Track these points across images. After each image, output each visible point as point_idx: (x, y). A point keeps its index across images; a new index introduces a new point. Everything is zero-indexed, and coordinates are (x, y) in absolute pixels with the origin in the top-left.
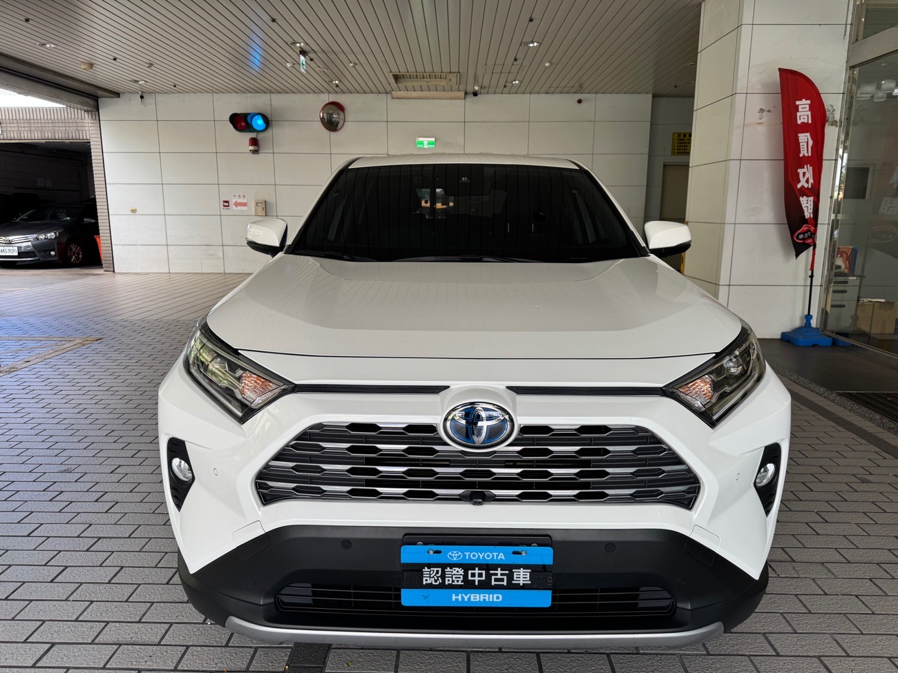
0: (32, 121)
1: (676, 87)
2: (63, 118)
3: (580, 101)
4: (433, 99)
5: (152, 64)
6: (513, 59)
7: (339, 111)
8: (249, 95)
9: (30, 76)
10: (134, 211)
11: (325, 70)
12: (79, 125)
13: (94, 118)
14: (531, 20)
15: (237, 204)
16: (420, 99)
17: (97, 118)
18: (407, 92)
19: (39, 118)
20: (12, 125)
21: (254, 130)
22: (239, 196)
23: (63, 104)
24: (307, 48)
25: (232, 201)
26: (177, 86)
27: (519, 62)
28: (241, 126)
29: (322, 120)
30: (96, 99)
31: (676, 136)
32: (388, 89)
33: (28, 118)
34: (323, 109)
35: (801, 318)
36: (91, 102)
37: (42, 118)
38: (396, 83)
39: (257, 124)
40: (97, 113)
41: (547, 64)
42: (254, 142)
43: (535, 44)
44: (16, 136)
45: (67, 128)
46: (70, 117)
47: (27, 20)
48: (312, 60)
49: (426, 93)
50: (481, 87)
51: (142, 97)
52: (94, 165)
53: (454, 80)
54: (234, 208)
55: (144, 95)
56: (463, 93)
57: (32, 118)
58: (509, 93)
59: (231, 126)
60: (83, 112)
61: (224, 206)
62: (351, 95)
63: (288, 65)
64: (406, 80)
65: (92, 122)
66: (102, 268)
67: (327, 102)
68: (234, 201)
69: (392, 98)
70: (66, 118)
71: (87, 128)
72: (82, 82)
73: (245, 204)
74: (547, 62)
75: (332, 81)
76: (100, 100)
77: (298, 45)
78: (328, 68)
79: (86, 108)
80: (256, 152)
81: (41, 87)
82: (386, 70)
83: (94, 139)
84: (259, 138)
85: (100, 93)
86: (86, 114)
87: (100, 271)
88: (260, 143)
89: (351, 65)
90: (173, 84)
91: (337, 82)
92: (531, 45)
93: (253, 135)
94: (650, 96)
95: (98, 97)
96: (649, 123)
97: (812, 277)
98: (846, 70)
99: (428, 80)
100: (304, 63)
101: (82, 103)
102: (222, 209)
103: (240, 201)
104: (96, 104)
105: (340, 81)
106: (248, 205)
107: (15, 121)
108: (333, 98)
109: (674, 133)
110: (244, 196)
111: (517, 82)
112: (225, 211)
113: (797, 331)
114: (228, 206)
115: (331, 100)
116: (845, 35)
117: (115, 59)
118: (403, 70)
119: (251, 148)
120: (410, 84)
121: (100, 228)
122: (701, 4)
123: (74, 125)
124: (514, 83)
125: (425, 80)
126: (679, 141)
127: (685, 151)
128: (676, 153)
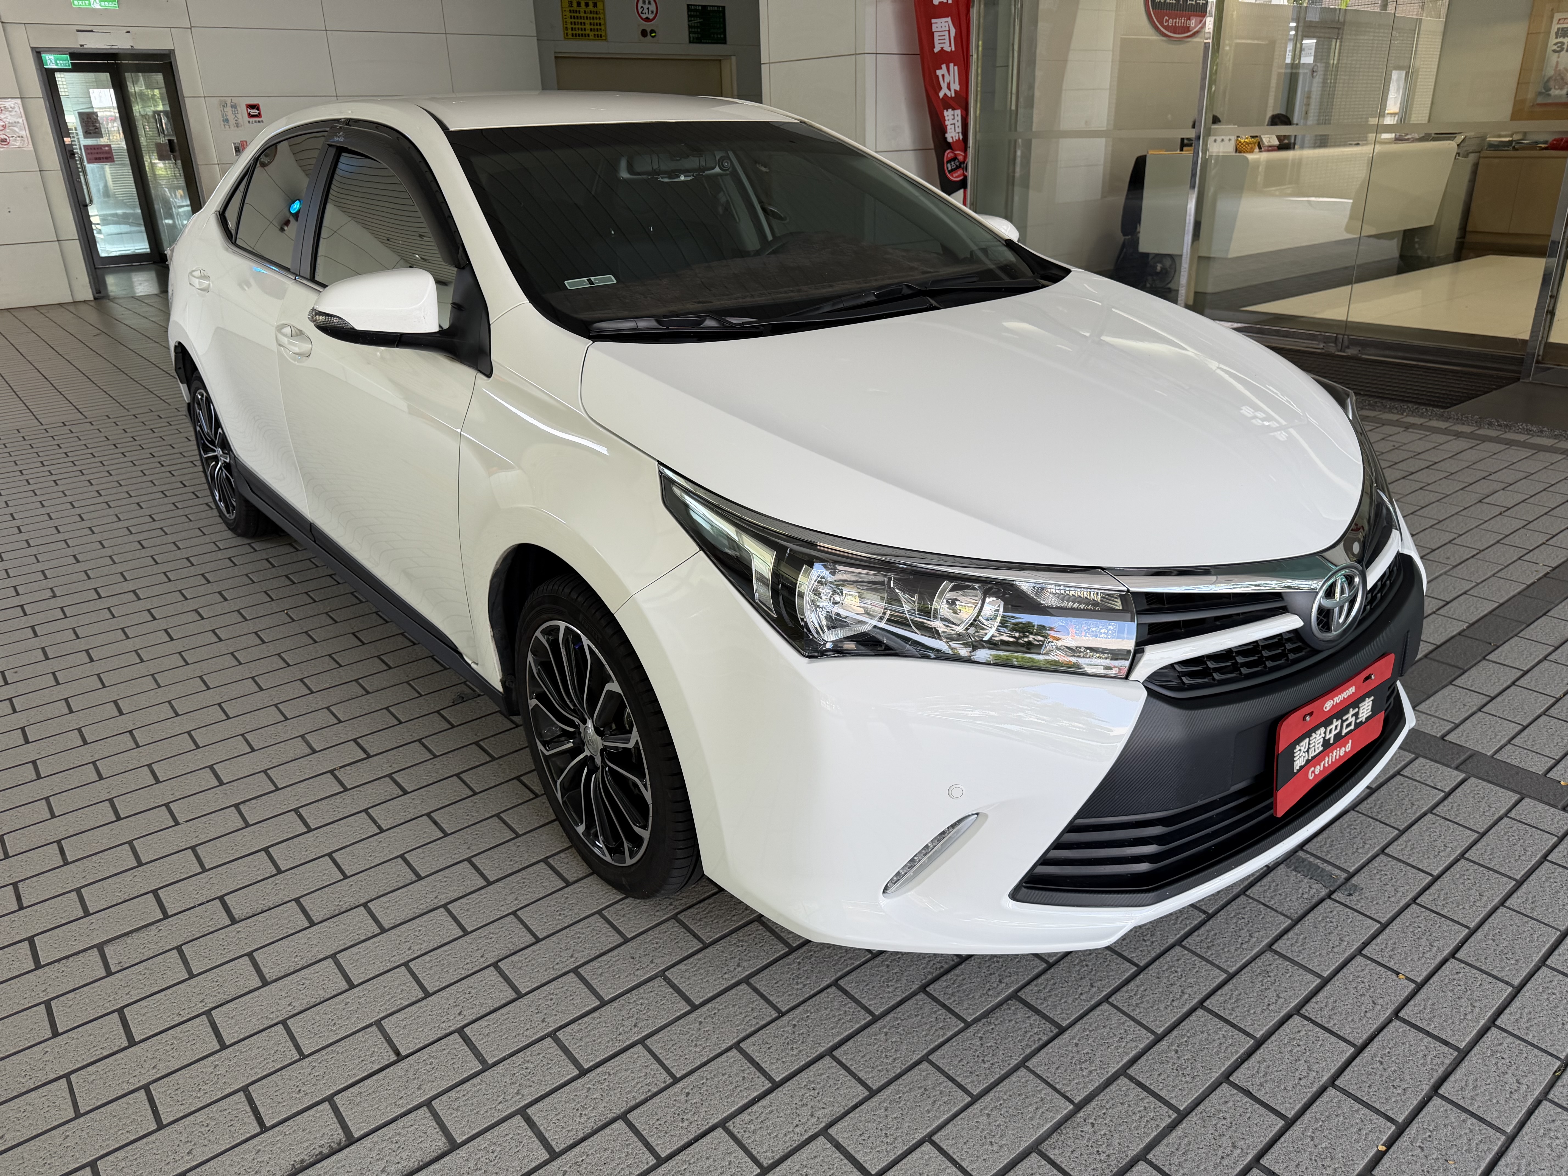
31: (567, 4)
126: (573, 15)
127: (583, 32)
128: (570, 36)
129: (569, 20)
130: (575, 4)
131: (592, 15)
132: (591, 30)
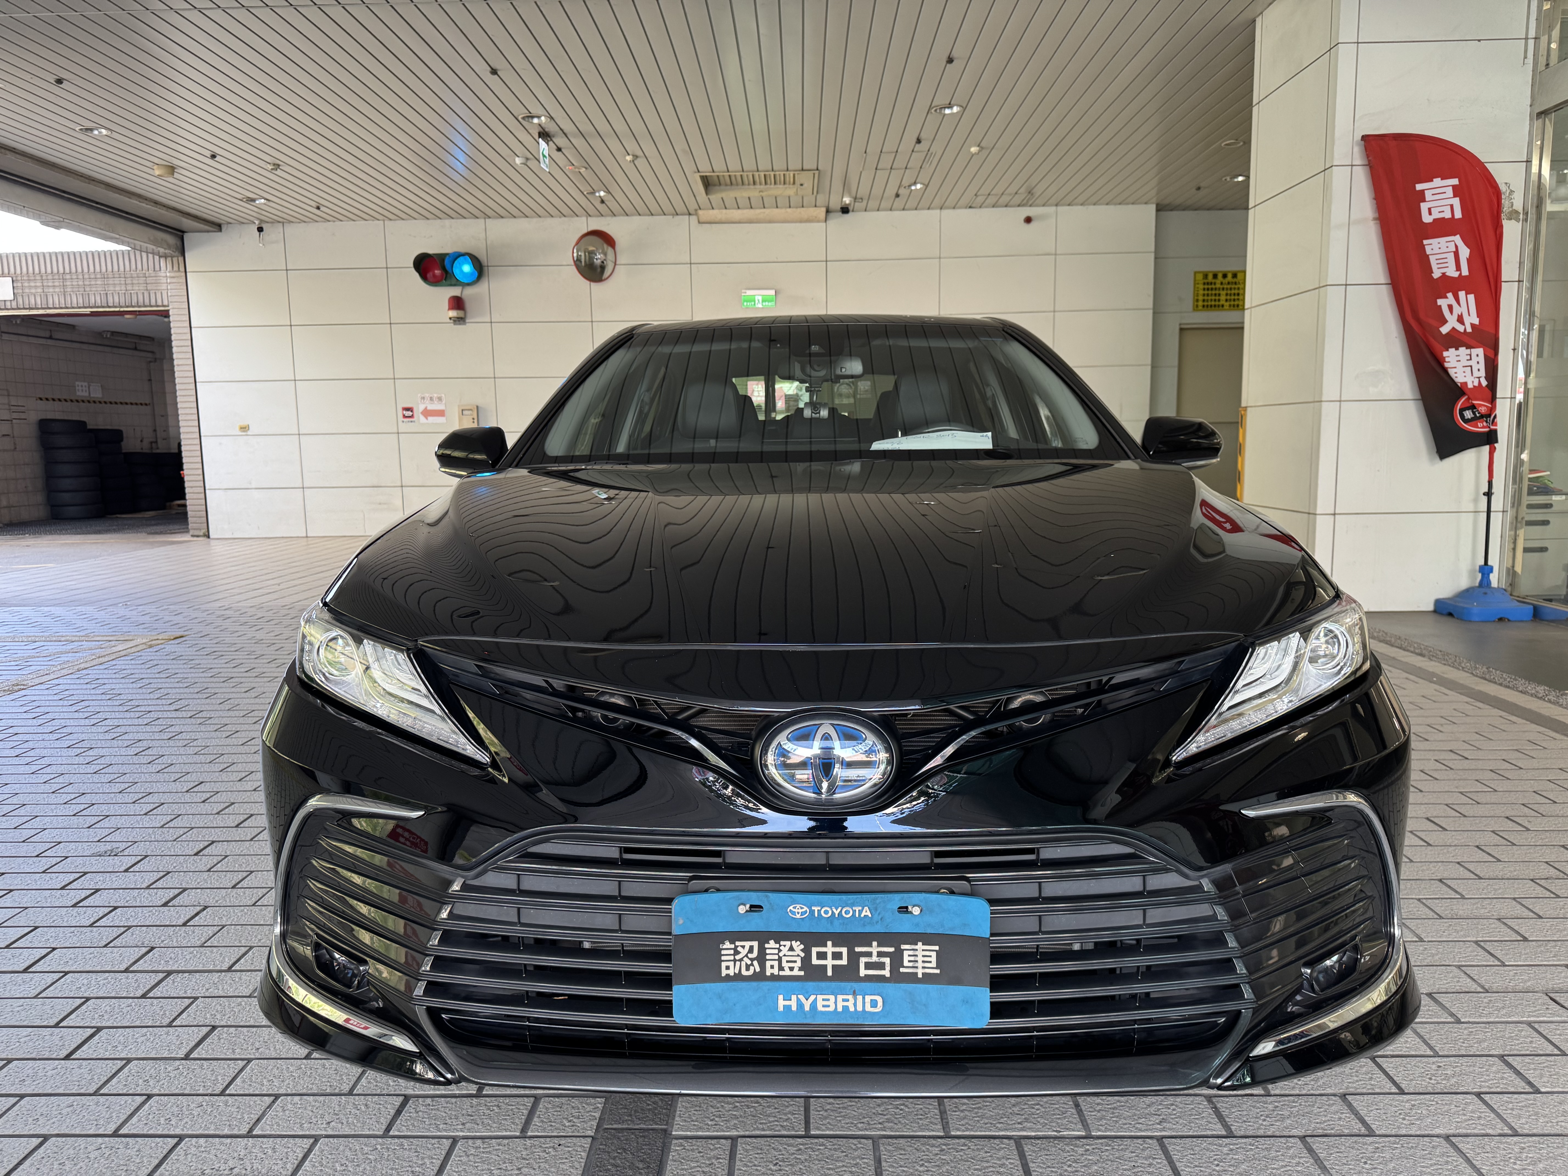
0: (68, 277)
1: (1199, 189)
2: (122, 268)
3: (1028, 220)
4: (770, 222)
5: (279, 165)
6: (915, 140)
7: (605, 246)
8: (448, 222)
9: (64, 192)
10: (244, 429)
11: (583, 170)
12: (149, 280)
13: (176, 268)
14: (950, 60)
15: (427, 413)
16: (750, 222)
17: (182, 269)
18: (724, 211)
19: (79, 270)
20: (32, 284)
21: (457, 283)
22: (431, 399)
23: (123, 243)
24: (551, 128)
25: (419, 408)
26: (322, 208)
27: (924, 146)
28: (434, 276)
29: (577, 262)
30: (180, 234)
31: (1200, 277)
32: (692, 206)
33: (61, 270)
34: (577, 243)
35: (1472, 573)
36: (171, 240)
37: (86, 270)
38: (707, 194)
39: (462, 271)
40: (181, 259)
41: (974, 149)
42: (457, 303)
43: (955, 109)
44: (39, 302)
45: (129, 287)
46: (133, 267)
47: (59, 81)
48: (559, 149)
49: (758, 211)
50: (855, 199)
51: (260, 230)
52: (174, 350)
53: (808, 185)
54: (422, 419)
55: (264, 226)
56: (824, 210)
57: (67, 271)
58: (904, 209)
59: (417, 275)
60: (157, 258)
61: (404, 417)
62: (626, 218)
63: (518, 161)
64: (722, 187)
65: (172, 274)
66: (188, 532)
67: (585, 231)
68: (422, 407)
69: (699, 222)
70: (127, 268)
71: (164, 287)
72: (156, 203)
73: (441, 413)
74: (974, 146)
75: (593, 193)
76: (187, 237)
77: (536, 121)
78: (588, 167)
79: (162, 250)
80: (460, 320)
81: (83, 211)
82: (689, 168)
83: (176, 305)
84: (464, 297)
85: (186, 223)
86: (162, 260)
87: (186, 537)
88: (468, 305)
89: (629, 158)
90: (314, 204)
91: (602, 194)
92: (947, 111)
93: (456, 291)
94: (1153, 208)
95: (183, 232)
96: (1153, 255)
97: (1489, 494)
98: (1531, 119)
99: (763, 187)
100: (546, 153)
101: (155, 242)
102: (400, 423)
103: (431, 407)
104: (179, 243)
105: (608, 192)
106: (446, 413)
107: (38, 277)
108: (596, 224)
109: (1195, 273)
110: (440, 399)
111: (919, 186)
112: (406, 426)
113: (1466, 594)
114: (412, 416)
115: (591, 228)
116: (1525, 57)
117: (213, 157)
118: (719, 166)
119: (453, 313)
120: (729, 195)
121: (184, 460)
122: (1254, 21)
123: (142, 280)
124: (913, 188)
125: (758, 186)
126: (1206, 287)
127: (1217, 303)
128: (1200, 308)
129: (1201, 292)
130: (1210, 277)
131: (1229, 286)
132: (1226, 300)
